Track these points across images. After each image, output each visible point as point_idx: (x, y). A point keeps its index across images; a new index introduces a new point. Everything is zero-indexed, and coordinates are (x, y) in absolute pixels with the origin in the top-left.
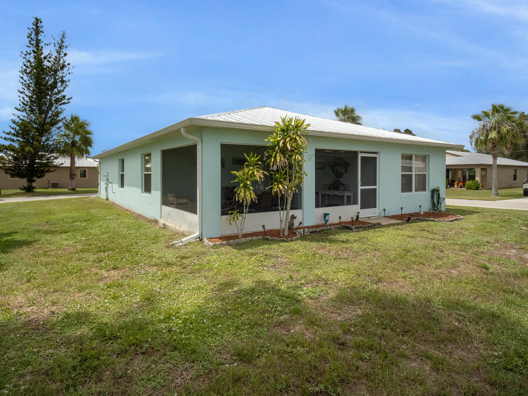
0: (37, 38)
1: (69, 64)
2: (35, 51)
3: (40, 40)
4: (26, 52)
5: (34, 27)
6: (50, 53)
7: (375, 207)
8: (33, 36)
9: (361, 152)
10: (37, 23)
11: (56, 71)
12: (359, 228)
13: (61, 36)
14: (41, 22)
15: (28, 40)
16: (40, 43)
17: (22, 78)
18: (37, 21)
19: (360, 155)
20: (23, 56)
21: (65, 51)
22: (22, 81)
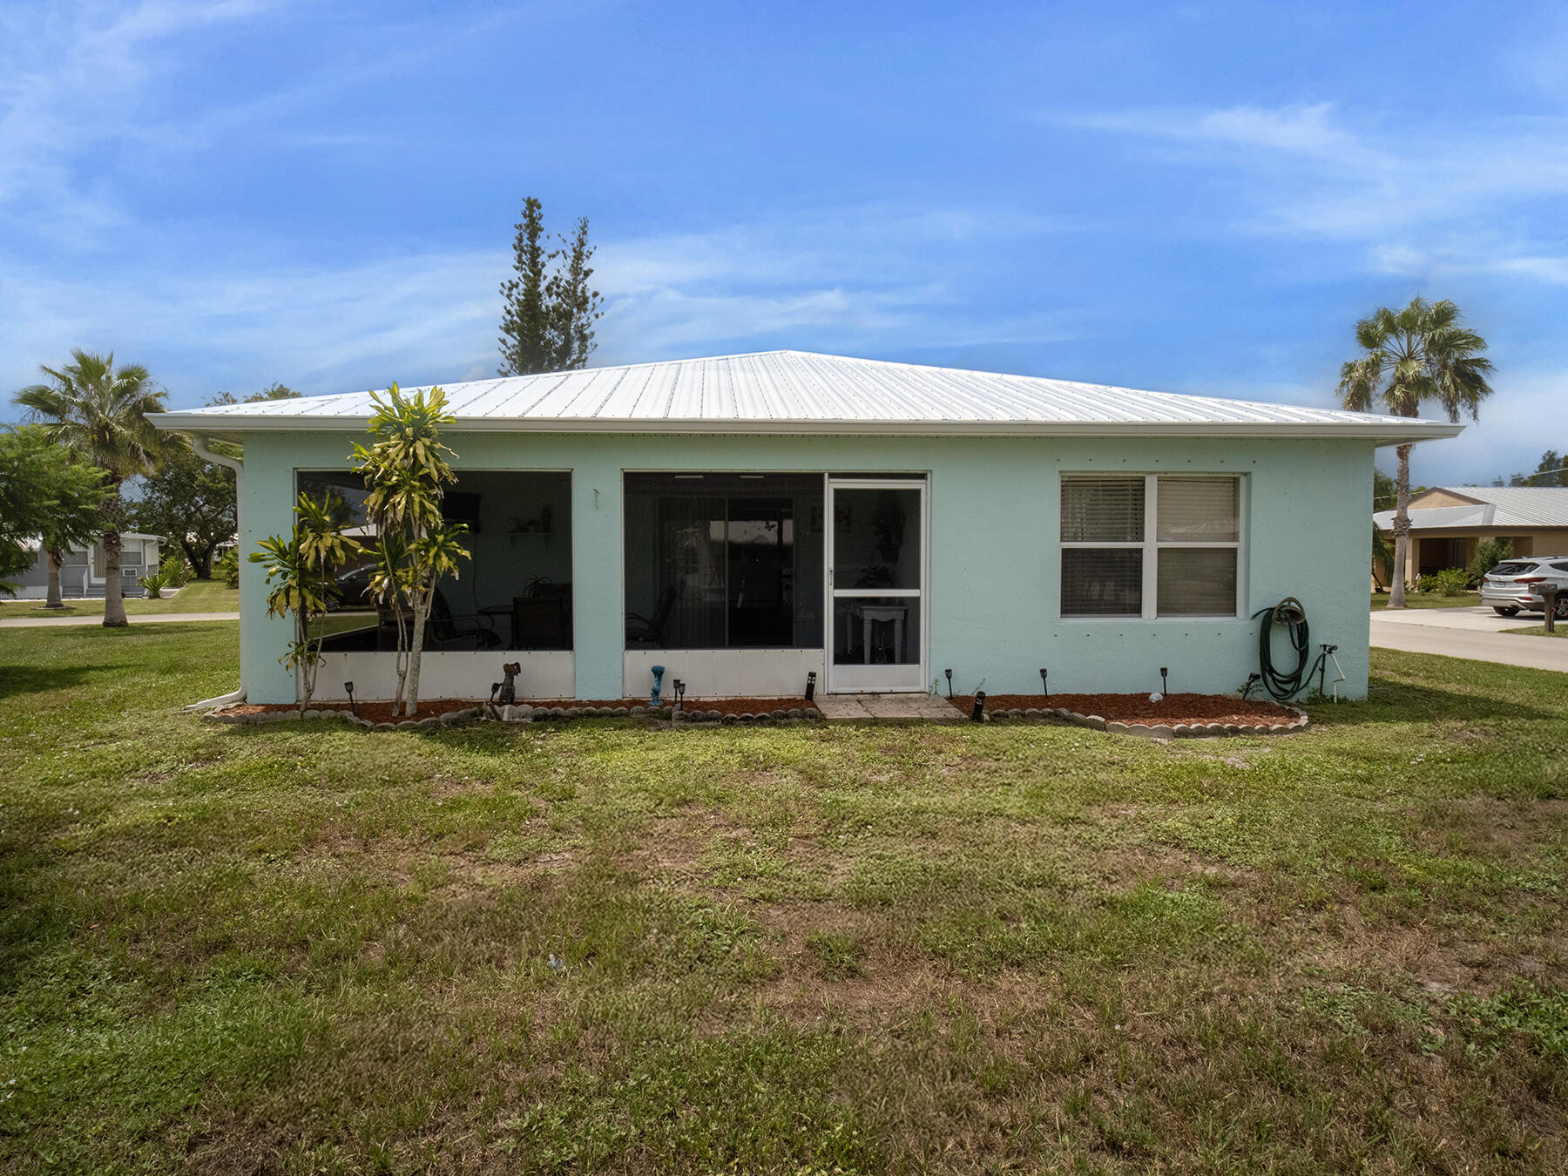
0: (533, 247)
1: (595, 294)
2: (529, 276)
3: (539, 248)
4: (510, 282)
5: (525, 221)
6: (557, 274)
7: (916, 660)
8: (526, 242)
9: (832, 476)
10: (532, 211)
11: (568, 316)
12: (700, 721)
13: (578, 231)
14: (539, 207)
15: (515, 254)
16: (539, 255)
17: (503, 341)
18: (532, 204)
19: (830, 487)
20: (506, 292)
21: (586, 265)
22: (503, 348)
